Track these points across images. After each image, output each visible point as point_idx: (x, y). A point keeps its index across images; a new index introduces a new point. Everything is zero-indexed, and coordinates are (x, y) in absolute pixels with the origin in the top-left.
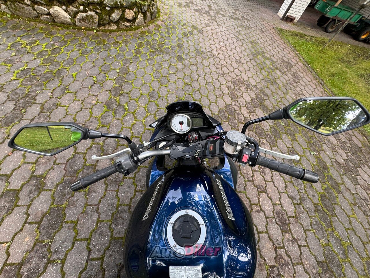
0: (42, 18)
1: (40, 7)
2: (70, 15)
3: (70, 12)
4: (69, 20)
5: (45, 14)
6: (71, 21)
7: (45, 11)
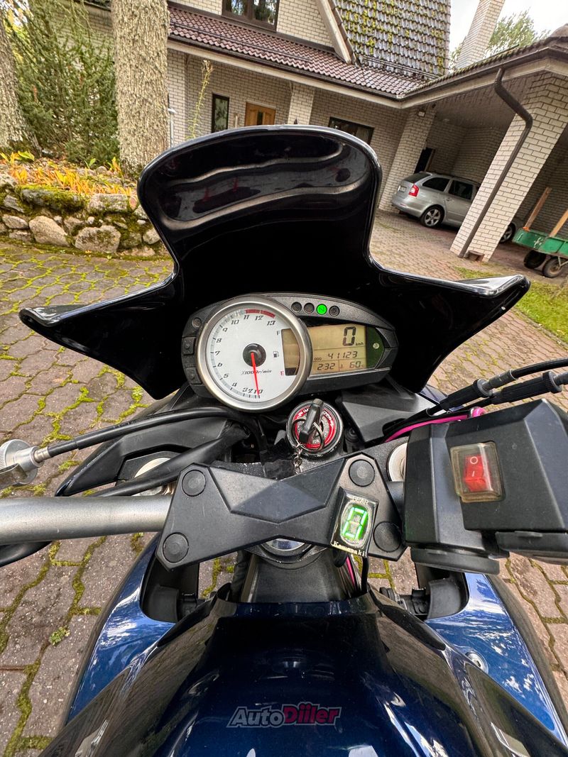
0: (11, 235)
1: (14, 217)
2: (66, 230)
3: (68, 225)
4: (64, 239)
5: (18, 229)
6: (67, 240)
7: (20, 223)
